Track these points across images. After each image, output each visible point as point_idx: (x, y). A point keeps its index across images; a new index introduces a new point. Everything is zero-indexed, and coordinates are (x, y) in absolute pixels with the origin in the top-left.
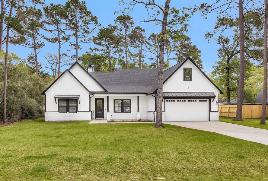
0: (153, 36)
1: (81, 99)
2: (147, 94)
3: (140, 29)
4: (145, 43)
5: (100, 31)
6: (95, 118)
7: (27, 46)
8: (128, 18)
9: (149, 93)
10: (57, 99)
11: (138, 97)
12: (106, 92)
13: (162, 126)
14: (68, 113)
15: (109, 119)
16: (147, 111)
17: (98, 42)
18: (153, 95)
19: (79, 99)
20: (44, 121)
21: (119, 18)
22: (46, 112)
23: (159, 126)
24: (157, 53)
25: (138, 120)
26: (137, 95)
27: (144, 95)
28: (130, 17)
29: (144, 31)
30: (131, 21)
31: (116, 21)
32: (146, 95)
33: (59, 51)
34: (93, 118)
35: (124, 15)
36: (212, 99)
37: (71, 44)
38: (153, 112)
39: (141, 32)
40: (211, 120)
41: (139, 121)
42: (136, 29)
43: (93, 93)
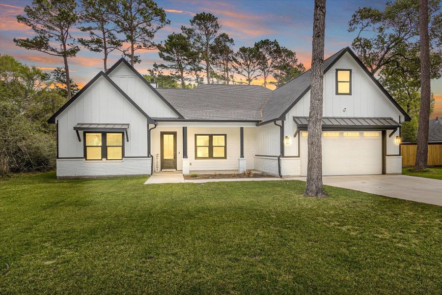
0: (243, 50)
1: (131, 132)
2: (258, 123)
3: (227, 37)
4: (231, 61)
5: (169, 39)
6: (159, 169)
7: (52, 53)
8: (210, 18)
9: (263, 121)
10: (81, 133)
11: (242, 129)
12: (181, 119)
13: (324, 193)
14: (104, 160)
15: (186, 172)
16: (256, 155)
17: (166, 54)
18: (277, 122)
19: (126, 132)
20: (54, 177)
21: (196, 18)
22: (58, 158)
23: (317, 194)
24: (249, 74)
25: (245, 174)
26: (238, 126)
27: (252, 126)
28: (213, 16)
29: (232, 41)
30: (214, 23)
31: (192, 22)
32: (257, 125)
33: (105, 63)
34: (155, 168)
35: (205, 14)
36: (389, 132)
37: (125, 54)
38: (277, 158)
39: (228, 44)
40: (388, 171)
41: (248, 174)
42: (221, 38)
43: (155, 121)
